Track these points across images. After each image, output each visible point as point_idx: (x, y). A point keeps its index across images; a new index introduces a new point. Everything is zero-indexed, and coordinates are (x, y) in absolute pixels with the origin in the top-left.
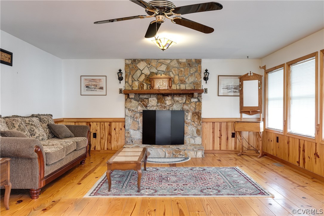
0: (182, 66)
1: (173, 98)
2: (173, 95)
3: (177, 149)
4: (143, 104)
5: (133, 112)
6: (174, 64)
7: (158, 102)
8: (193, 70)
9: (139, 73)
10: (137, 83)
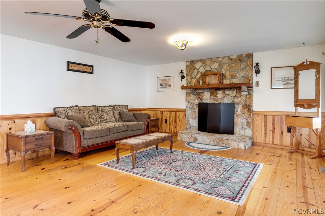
0: (233, 62)
1: (224, 92)
2: (224, 89)
3: (221, 138)
4: (199, 97)
5: (191, 104)
6: (226, 61)
7: (211, 96)
8: (243, 65)
9: (196, 71)
10: (194, 81)
